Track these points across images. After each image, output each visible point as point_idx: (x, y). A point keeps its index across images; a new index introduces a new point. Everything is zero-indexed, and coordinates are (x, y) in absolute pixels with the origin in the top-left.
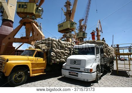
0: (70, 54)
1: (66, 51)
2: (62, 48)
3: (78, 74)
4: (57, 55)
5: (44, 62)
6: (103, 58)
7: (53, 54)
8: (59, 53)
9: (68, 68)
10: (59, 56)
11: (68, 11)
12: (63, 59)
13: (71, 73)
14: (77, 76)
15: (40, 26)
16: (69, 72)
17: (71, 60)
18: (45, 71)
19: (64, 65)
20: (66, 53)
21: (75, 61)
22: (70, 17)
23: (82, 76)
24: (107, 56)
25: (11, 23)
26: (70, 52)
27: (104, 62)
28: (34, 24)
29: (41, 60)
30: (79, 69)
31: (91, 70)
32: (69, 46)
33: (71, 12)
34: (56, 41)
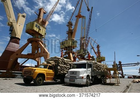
0: (70, 69)
1: (68, 66)
2: (65, 63)
3: (74, 80)
4: (61, 68)
5: (53, 73)
6: (93, 71)
7: (59, 67)
8: (63, 67)
9: (69, 77)
10: (63, 69)
11: (70, 30)
12: (65, 71)
13: (71, 80)
14: (74, 81)
15: (45, 44)
16: (70, 80)
17: (71, 72)
18: (53, 79)
19: (66, 75)
20: (67, 67)
21: (73, 73)
22: (72, 36)
23: (77, 81)
24: (97, 70)
25: (18, 41)
26: (71, 67)
27: (94, 74)
28: (40, 42)
29: (51, 71)
30: (76, 77)
31: (83, 77)
32: (70, 63)
33: (72, 31)
34: (61, 59)
